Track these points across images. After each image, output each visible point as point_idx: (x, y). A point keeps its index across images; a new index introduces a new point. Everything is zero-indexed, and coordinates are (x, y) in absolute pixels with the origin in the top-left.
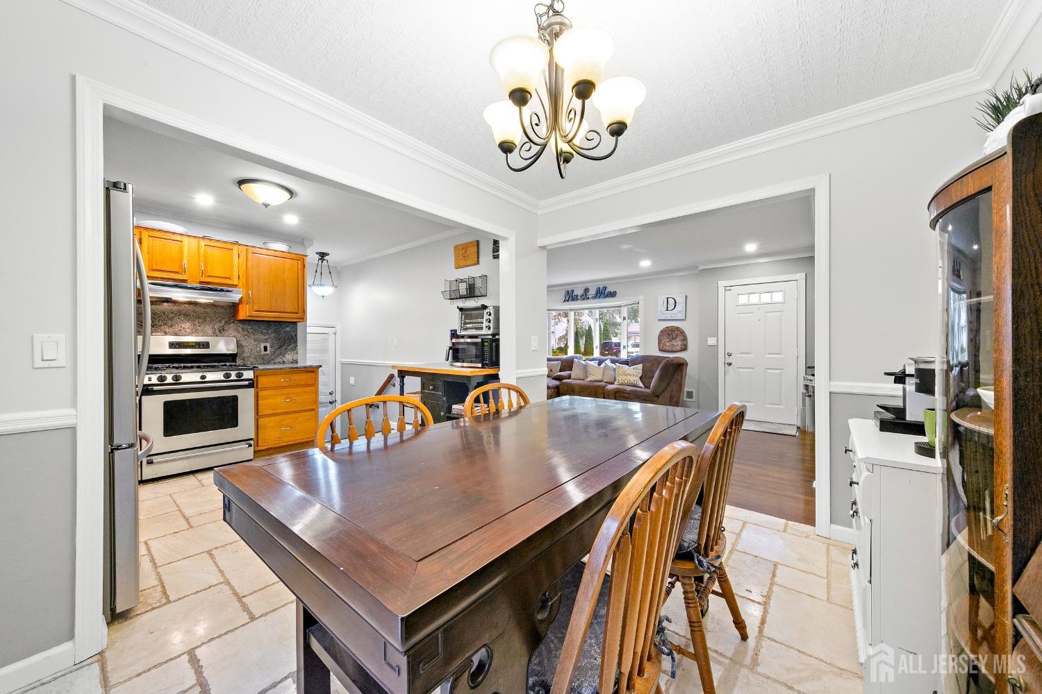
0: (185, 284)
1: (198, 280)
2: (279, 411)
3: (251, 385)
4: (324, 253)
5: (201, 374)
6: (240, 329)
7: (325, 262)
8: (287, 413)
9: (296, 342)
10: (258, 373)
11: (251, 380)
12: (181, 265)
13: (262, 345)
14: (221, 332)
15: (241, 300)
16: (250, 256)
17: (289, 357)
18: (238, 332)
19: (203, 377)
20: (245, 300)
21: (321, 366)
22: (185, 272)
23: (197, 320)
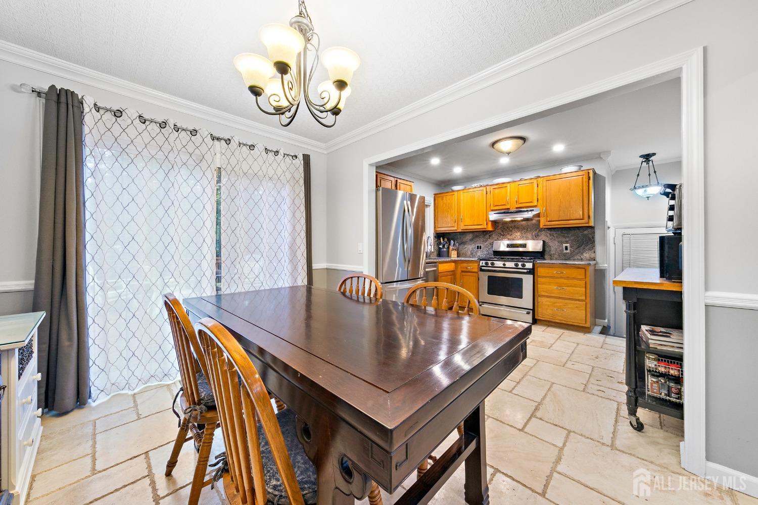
1: (515, 207)
2: (553, 295)
3: (531, 273)
4: (650, 154)
7: (651, 162)
8: (559, 298)
9: (593, 242)
10: (537, 265)
11: (531, 269)
12: (503, 201)
13: (564, 245)
14: (535, 237)
19: (504, 265)
22: (509, 204)
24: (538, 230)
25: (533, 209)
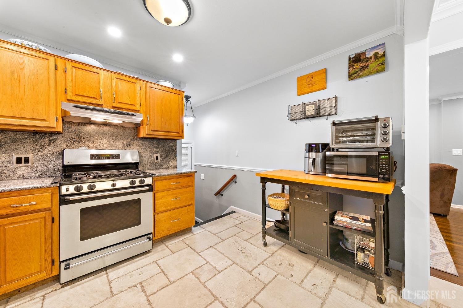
0: (101, 108)
1: (111, 106)
2: (169, 208)
3: (150, 190)
4: (189, 96)
5: (112, 182)
6: (141, 144)
7: (189, 102)
8: (175, 209)
9: (176, 153)
10: (155, 178)
11: (150, 185)
12: (98, 92)
13: (155, 156)
14: (128, 146)
15: (142, 121)
16: (148, 89)
17: (171, 164)
18: (140, 147)
19: (114, 185)
20: (145, 122)
21: (196, 172)
22: (101, 98)
23: (112, 137)
24: (130, 139)
25: (134, 113)
